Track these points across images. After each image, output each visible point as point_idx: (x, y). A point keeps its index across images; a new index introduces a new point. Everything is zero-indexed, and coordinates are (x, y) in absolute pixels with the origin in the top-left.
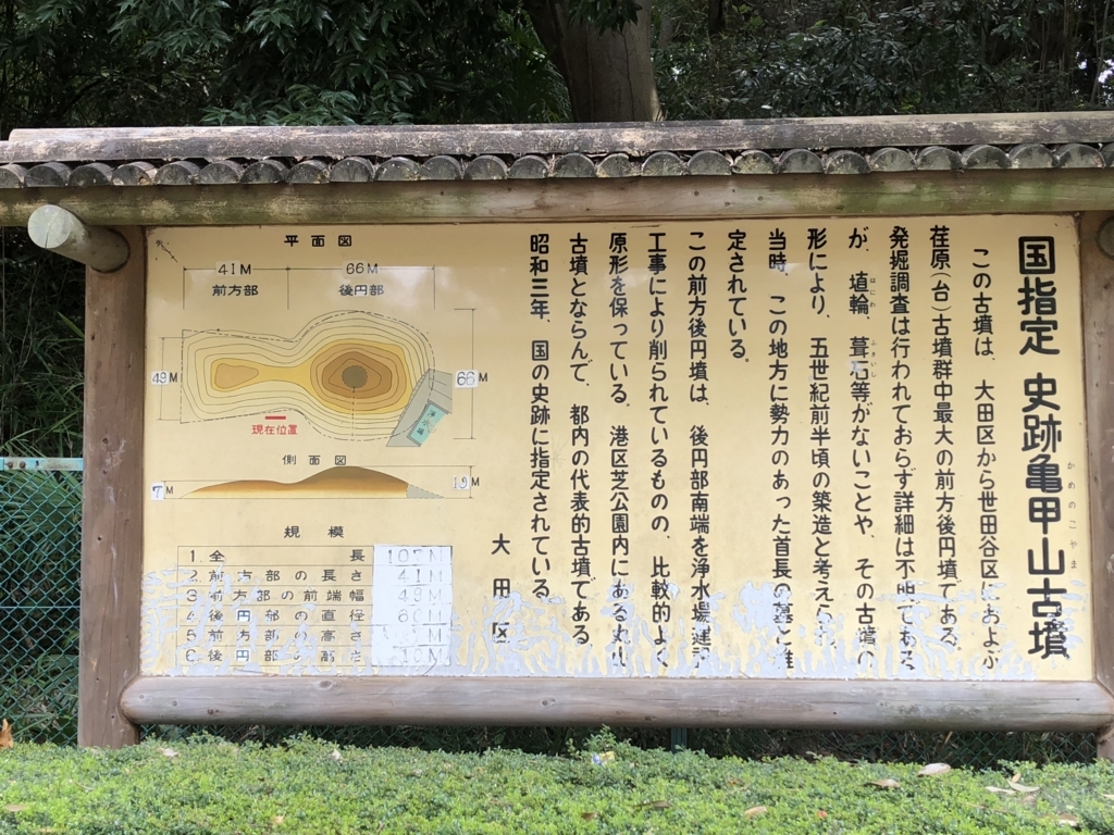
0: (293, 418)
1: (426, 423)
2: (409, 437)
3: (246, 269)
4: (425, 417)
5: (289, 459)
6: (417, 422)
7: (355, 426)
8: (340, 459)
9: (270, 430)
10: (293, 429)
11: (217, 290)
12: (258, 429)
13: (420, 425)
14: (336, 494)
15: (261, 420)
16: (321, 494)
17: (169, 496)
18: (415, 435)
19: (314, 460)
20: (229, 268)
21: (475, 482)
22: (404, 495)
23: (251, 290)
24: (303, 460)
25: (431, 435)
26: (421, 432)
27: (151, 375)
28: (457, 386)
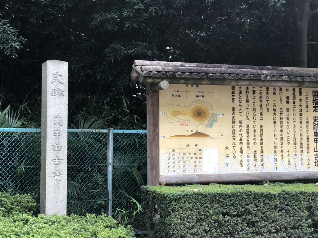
0: (188, 122)
1: (213, 123)
2: (209, 126)
3: (178, 92)
4: (212, 122)
5: (187, 131)
6: (211, 123)
7: (200, 125)
8: (197, 131)
9: (183, 125)
10: (188, 124)
11: (173, 96)
12: (181, 124)
13: (212, 124)
14: (196, 138)
15: (181, 123)
16: (193, 138)
17: (164, 138)
18: (211, 126)
19: (192, 131)
20: (175, 91)
21: (222, 135)
22: (208, 138)
23: (179, 96)
24: (190, 131)
25: (214, 126)
26: (212, 125)
27: (160, 113)
28: (218, 116)
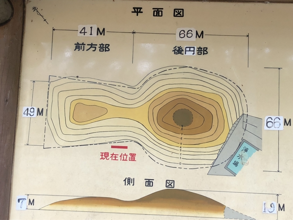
0: (133, 148)
1: (240, 157)
2: (226, 167)
3: (101, 32)
4: (240, 152)
5: (129, 181)
6: (233, 156)
7: (182, 156)
8: (170, 183)
9: (114, 157)
10: (133, 157)
11: (78, 46)
12: (105, 155)
13: (236, 159)
14: (166, 212)
15: (107, 148)
16: (154, 211)
17: (31, 207)
18: (231, 166)
19: (149, 183)
20: (88, 30)
21: (282, 208)
22: (221, 215)
23: (105, 48)
24: (140, 182)
25: (245, 168)
26: (236, 164)
27: (22, 109)
28: (266, 128)
